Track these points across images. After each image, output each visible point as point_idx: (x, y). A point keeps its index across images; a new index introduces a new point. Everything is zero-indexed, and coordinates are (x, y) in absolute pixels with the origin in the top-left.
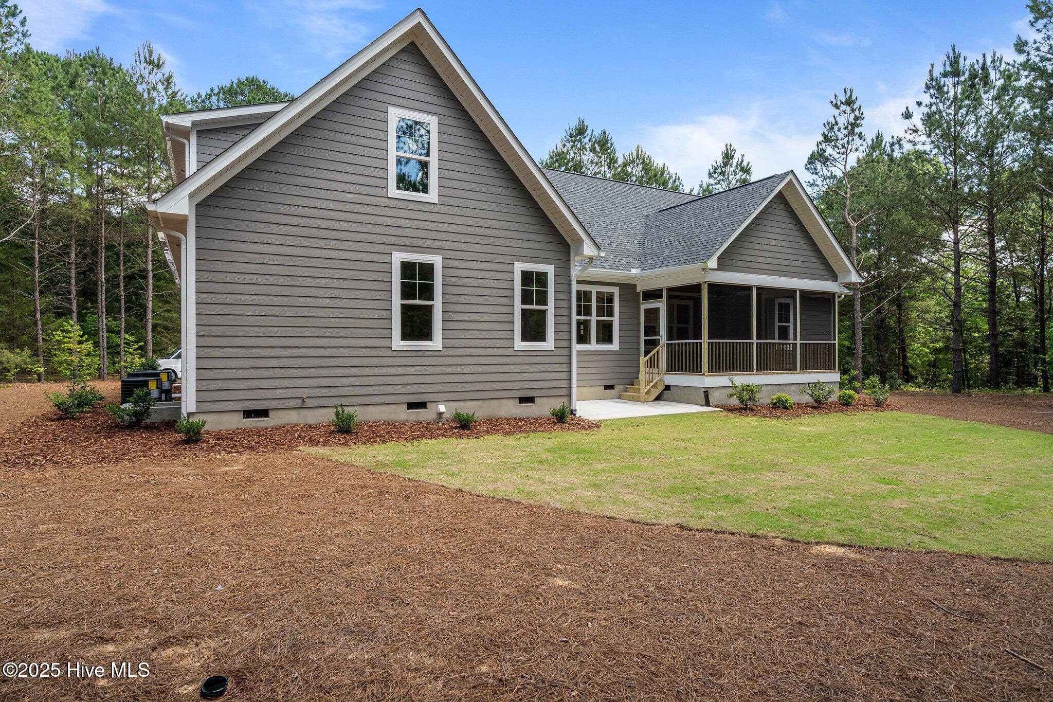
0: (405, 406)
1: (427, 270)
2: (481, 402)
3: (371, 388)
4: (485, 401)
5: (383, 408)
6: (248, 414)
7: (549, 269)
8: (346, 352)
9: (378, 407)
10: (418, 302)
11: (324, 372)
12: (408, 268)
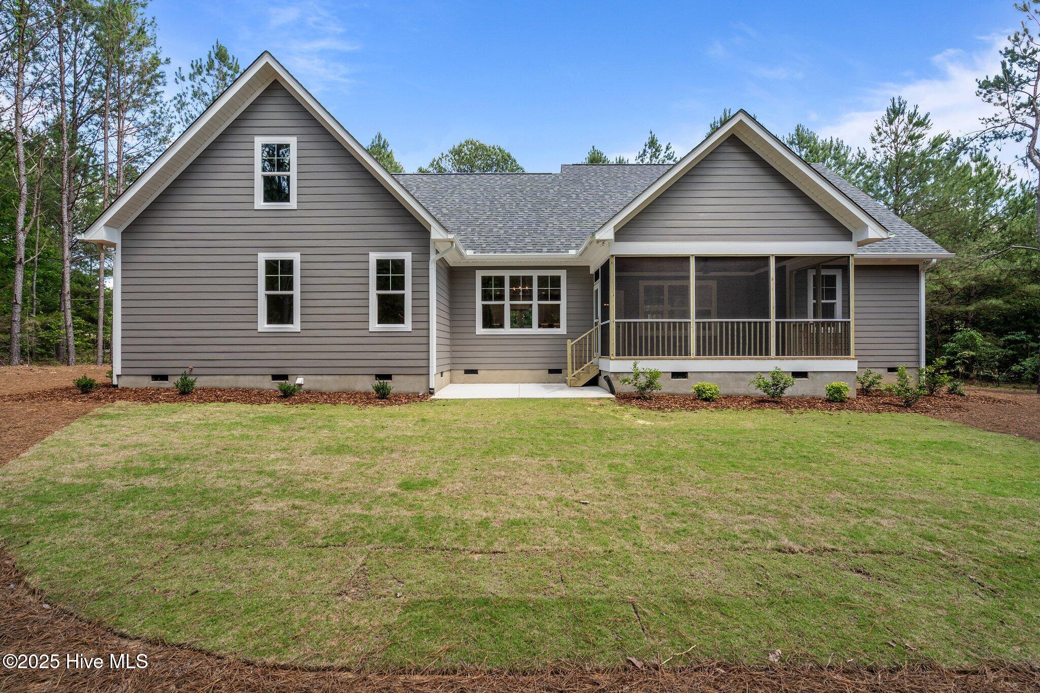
0: (270, 377)
1: (288, 266)
2: (337, 377)
3: (242, 362)
4: (342, 376)
5: (252, 378)
6: (155, 377)
7: (407, 256)
8: (221, 333)
9: (247, 377)
10: (279, 292)
11: (205, 348)
12: (271, 266)
